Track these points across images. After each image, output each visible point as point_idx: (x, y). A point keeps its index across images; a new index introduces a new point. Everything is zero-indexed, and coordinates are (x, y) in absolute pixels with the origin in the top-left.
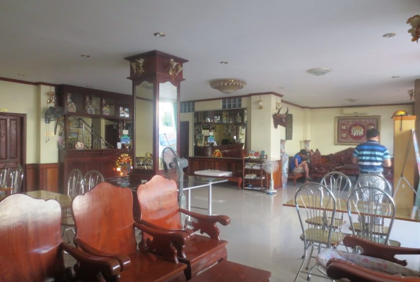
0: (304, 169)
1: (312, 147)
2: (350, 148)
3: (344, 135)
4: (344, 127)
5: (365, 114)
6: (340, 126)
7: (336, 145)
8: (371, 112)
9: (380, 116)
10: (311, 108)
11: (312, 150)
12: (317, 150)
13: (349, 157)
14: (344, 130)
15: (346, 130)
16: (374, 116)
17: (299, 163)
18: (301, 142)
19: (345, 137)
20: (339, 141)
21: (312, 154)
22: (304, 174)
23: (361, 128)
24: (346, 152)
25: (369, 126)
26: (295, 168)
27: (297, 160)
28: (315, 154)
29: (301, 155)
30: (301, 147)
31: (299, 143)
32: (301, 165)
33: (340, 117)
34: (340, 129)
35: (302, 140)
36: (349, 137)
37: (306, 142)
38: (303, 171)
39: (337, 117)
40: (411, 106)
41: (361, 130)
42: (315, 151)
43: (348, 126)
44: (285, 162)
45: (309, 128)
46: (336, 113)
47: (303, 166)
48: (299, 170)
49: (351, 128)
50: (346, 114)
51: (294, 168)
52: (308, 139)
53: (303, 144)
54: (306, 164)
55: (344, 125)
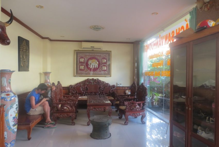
0: (44, 110)
1: (52, 80)
2: (88, 79)
3: (82, 67)
4: (82, 60)
5: (100, 49)
6: (78, 58)
7: (75, 76)
8: (105, 47)
9: (111, 51)
10: (51, 40)
11: (53, 84)
12: (59, 82)
13: (86, 87)
14: (81, 63)
15: (84, 63)
16: (107, 51)
17: (37, 103)
18: (40, 74)
19: (83, 69)
20: (78, 72)
21: (54, 88)
22: (43, 116)
23: (96, 61)
24: (84, 82)
25: (103, 60)
26: (31, 109)
27: (34, 98)
28: (57, 87)
29: (40, 90)
30: (41, 81)
31: (39, 76)
32: (39, 104)
33: (79, 50)
34: (78, 61)
35: (42, 72)
36: (86, 69)
37: (46, 74)
38: (42, 112)
39: (76, 50)
40: (132, 45)
41: (96, 63)
42: (56, 84)
43: (86, 59)
44: (11, 107)
45: (49, 59)
46: (75, 46)
47: (43, 106)
48: (36, 111)
49: (88, 61)
50: (83, 48)
51: (29, 110)
52: (49, 71)
53: (43, 76)
54: (47, 103)
55: (82, 58)
